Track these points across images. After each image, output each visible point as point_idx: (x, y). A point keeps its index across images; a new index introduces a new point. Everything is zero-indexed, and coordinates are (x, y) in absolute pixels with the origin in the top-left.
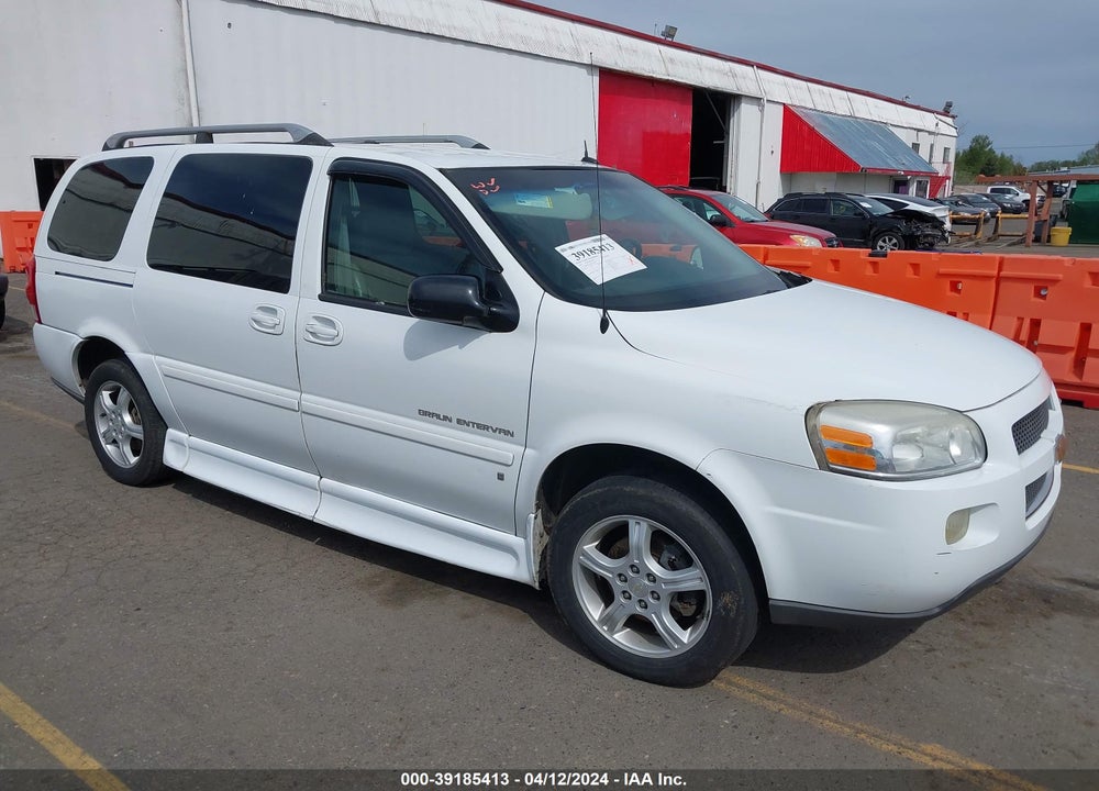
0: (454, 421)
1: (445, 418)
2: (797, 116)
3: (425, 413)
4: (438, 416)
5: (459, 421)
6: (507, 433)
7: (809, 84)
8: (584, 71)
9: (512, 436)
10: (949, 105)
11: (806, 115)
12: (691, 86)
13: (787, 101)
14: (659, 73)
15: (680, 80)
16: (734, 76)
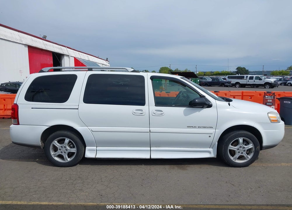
0: (197, 127)
1: (195, 127)
2: (78, 60)
3: (189, 127)
4: (193, 127)
5: (198, 127)
6: (211, 127)
7: (79, 52)
8: (23, 46)
9: (213, 128)
10: (107, 59)
11: (80, 60)
12: (52, 51)
13: (75, 57)
14: (44, 48)
15: (49, 50)
16: (62, 49)
